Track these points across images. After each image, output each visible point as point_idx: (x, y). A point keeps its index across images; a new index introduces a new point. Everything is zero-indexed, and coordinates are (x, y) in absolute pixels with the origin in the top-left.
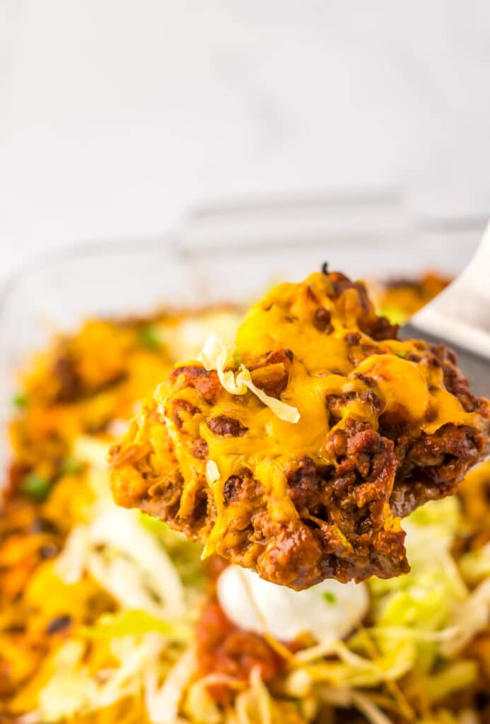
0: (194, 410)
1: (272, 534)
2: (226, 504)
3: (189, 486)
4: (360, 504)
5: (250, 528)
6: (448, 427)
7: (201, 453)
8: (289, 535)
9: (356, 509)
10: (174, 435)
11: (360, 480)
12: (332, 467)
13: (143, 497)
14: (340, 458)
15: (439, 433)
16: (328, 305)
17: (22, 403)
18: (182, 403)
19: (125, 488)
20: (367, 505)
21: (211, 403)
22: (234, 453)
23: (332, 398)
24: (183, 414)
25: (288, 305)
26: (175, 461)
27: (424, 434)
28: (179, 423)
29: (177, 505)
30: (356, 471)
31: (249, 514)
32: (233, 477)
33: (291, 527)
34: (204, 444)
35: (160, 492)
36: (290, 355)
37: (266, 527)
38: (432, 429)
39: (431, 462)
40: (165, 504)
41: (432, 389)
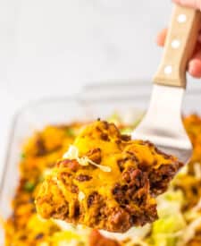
0: (69, 175)
1: (109, 214)
2: (89, 207)
3: (71, 205)
4: (139, 197)
5: (100, 214)
6: (162, 166)
7: (75, 191)
8: (116, 212)
9: (138, 199)
10: (62, 187)
11: (137, 188)
12: (126, 186)
13: (53, 213)
14: (129, 182)
15: (160, 168)
16: (105, 132)
17: (24, 156)
18: (64, 173)
19: (45, 211)
20: (142, 197)
21: (75, 171)
22: (89, 187)
23: (119, 162)
24: (65, 177)
25: (90, 134)
26: (63, 197)
27: (154, 170)
28: (64, 181)
29: (68, 213)
30: (135, 185)
31: (99, 209)
32: (90, 196)
33: (117, 209)
34: (76, 187)
35: (60, 209)
36: (99, 150)
37: (106, 212)
38: (157, 167)
39: (158, 179)
40: (63, 214)
41: (153, 153)
